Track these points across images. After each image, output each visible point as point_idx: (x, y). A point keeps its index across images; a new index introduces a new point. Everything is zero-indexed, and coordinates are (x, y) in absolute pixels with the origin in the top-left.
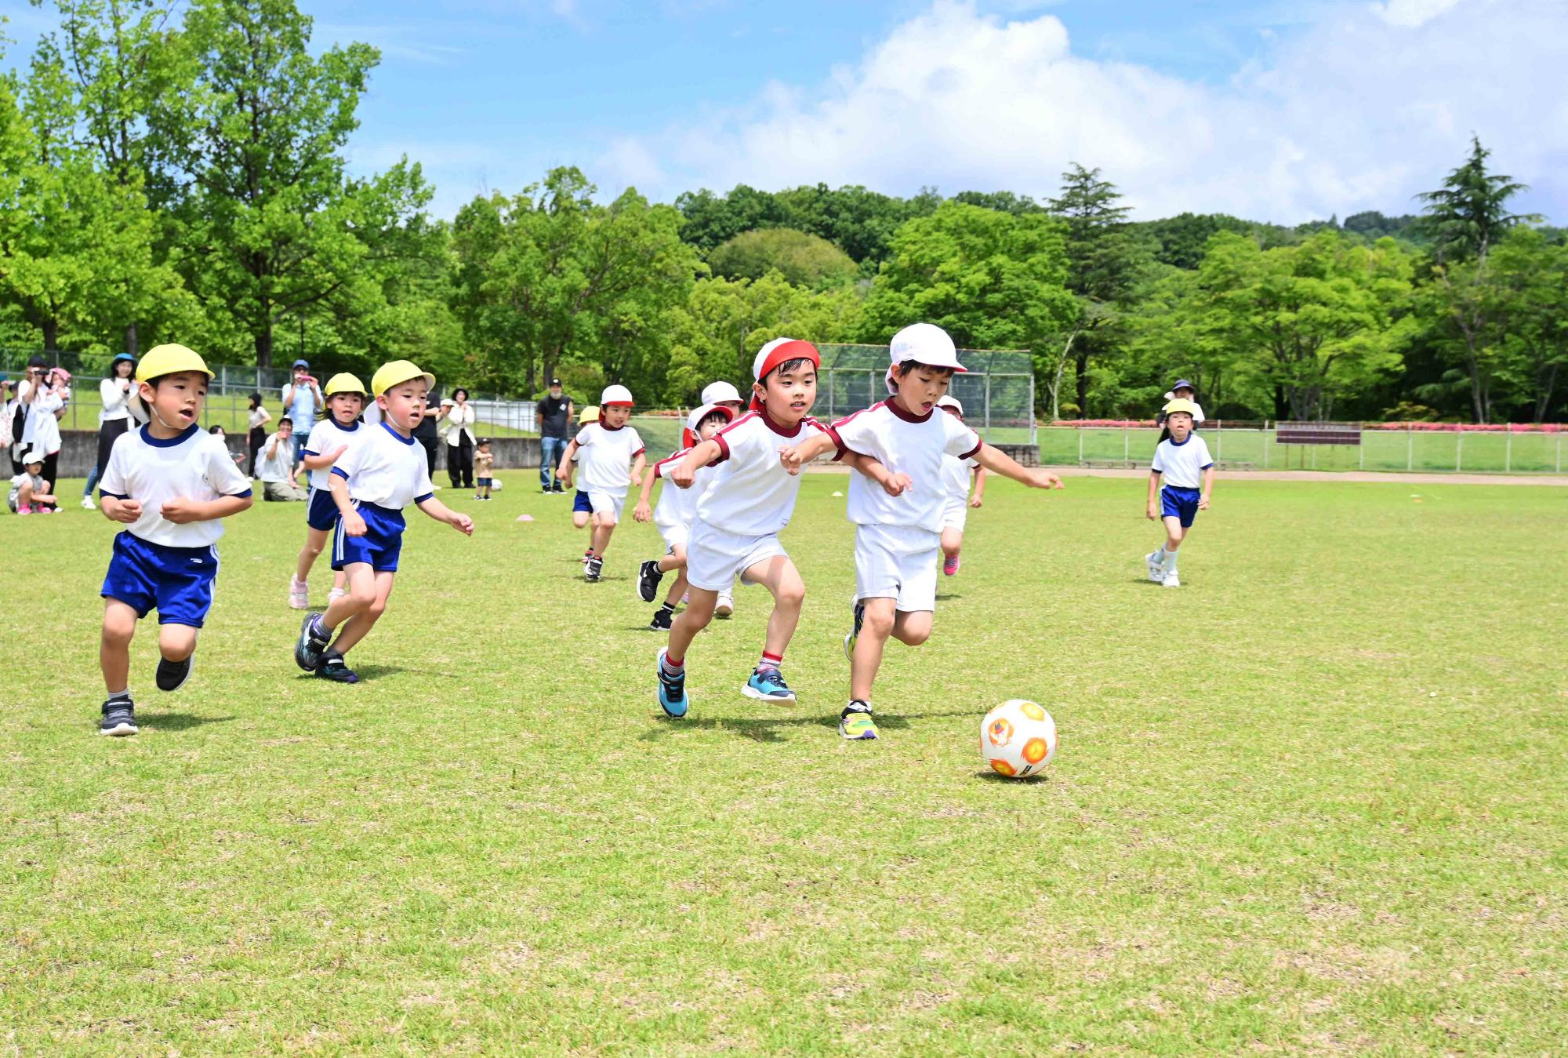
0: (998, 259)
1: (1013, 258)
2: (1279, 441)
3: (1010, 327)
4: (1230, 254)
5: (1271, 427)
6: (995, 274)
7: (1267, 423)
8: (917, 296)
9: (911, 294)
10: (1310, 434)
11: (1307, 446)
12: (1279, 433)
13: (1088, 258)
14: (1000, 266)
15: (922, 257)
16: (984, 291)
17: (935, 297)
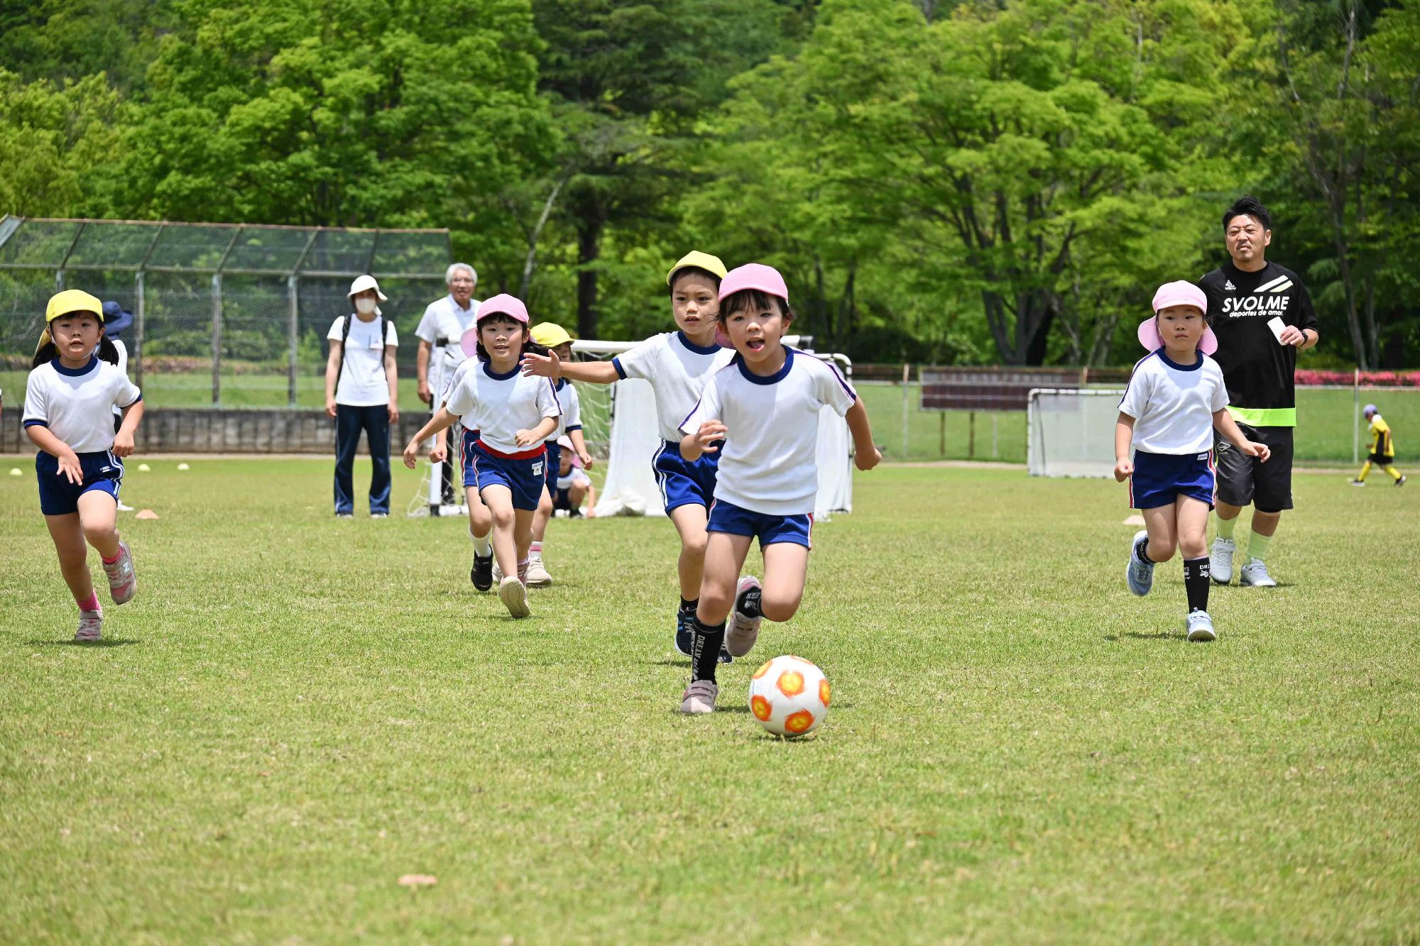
0: (398, 40)
1: (430, 37)
2: (927, 403)
3: (420, 177)
4: (862, 35)
5: (913, 376)
6: (393, 69)
7: (907, 369)
8: (236, 112)
9: (223, 109)
10: (985, 390)
11: (980, 415)
12: (926, 389)
13: (596, 25)
14: (403, 53)
15: (244, 34)
16: (371, 102)
17: (273, 116)
